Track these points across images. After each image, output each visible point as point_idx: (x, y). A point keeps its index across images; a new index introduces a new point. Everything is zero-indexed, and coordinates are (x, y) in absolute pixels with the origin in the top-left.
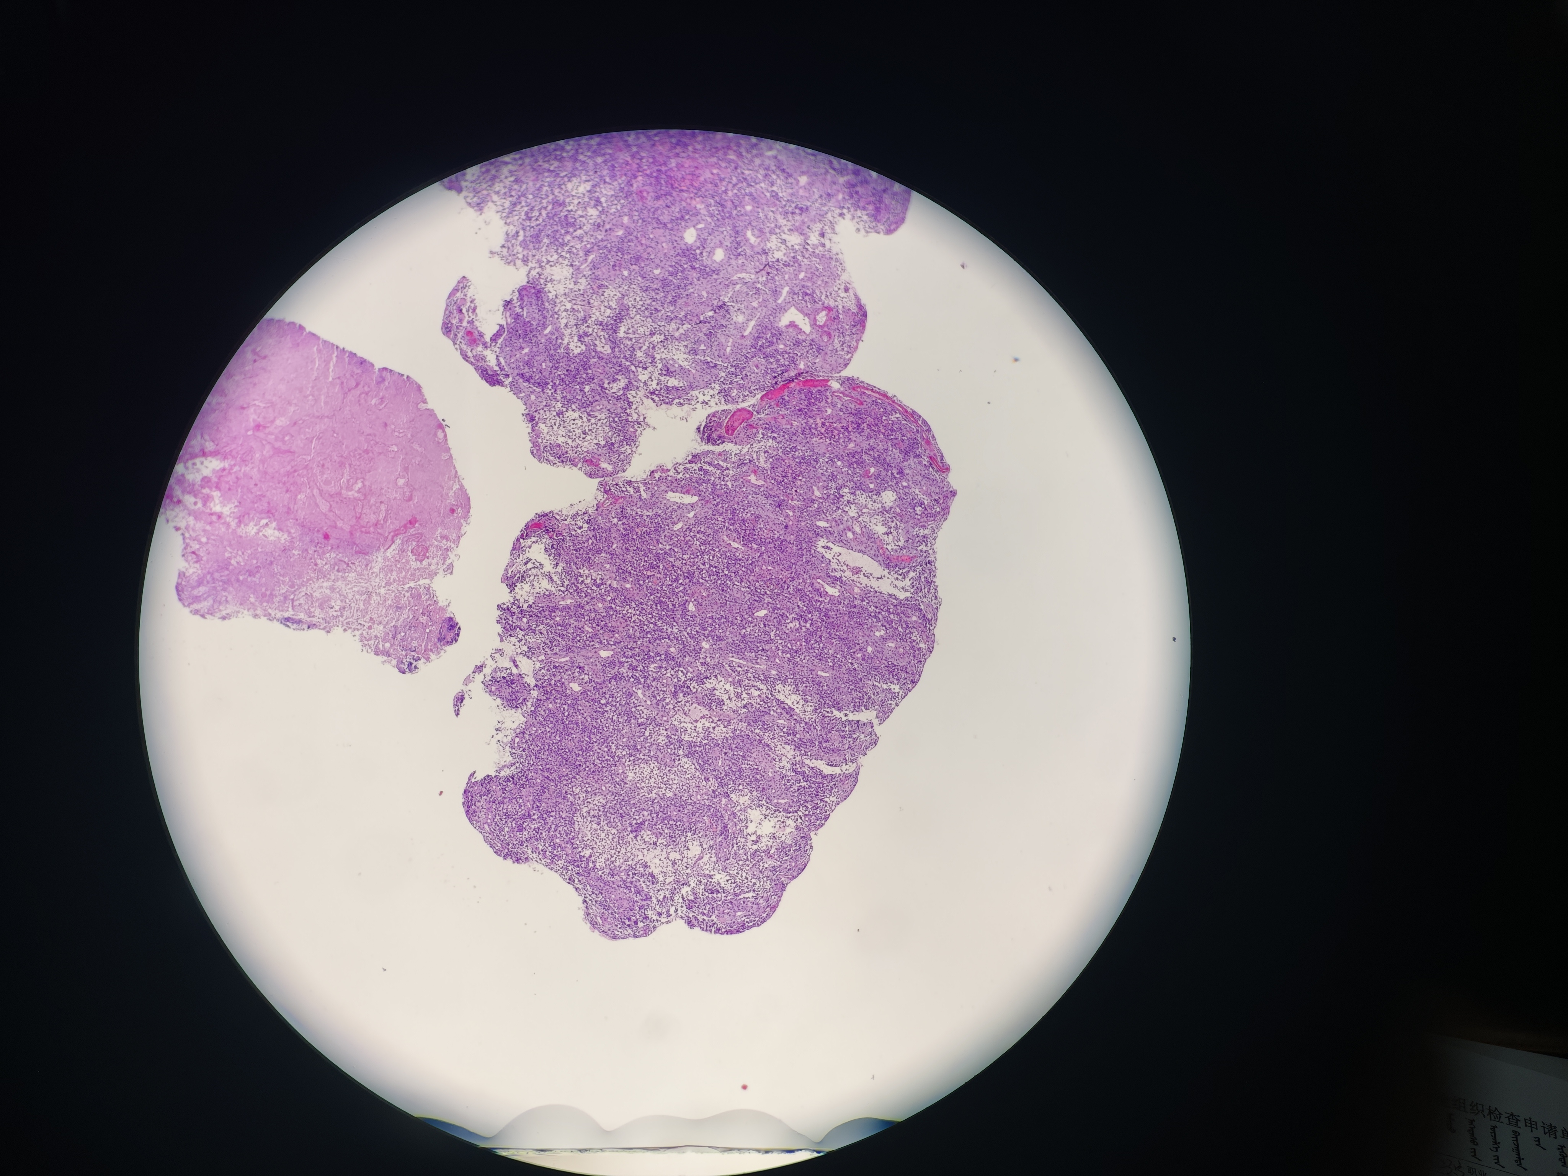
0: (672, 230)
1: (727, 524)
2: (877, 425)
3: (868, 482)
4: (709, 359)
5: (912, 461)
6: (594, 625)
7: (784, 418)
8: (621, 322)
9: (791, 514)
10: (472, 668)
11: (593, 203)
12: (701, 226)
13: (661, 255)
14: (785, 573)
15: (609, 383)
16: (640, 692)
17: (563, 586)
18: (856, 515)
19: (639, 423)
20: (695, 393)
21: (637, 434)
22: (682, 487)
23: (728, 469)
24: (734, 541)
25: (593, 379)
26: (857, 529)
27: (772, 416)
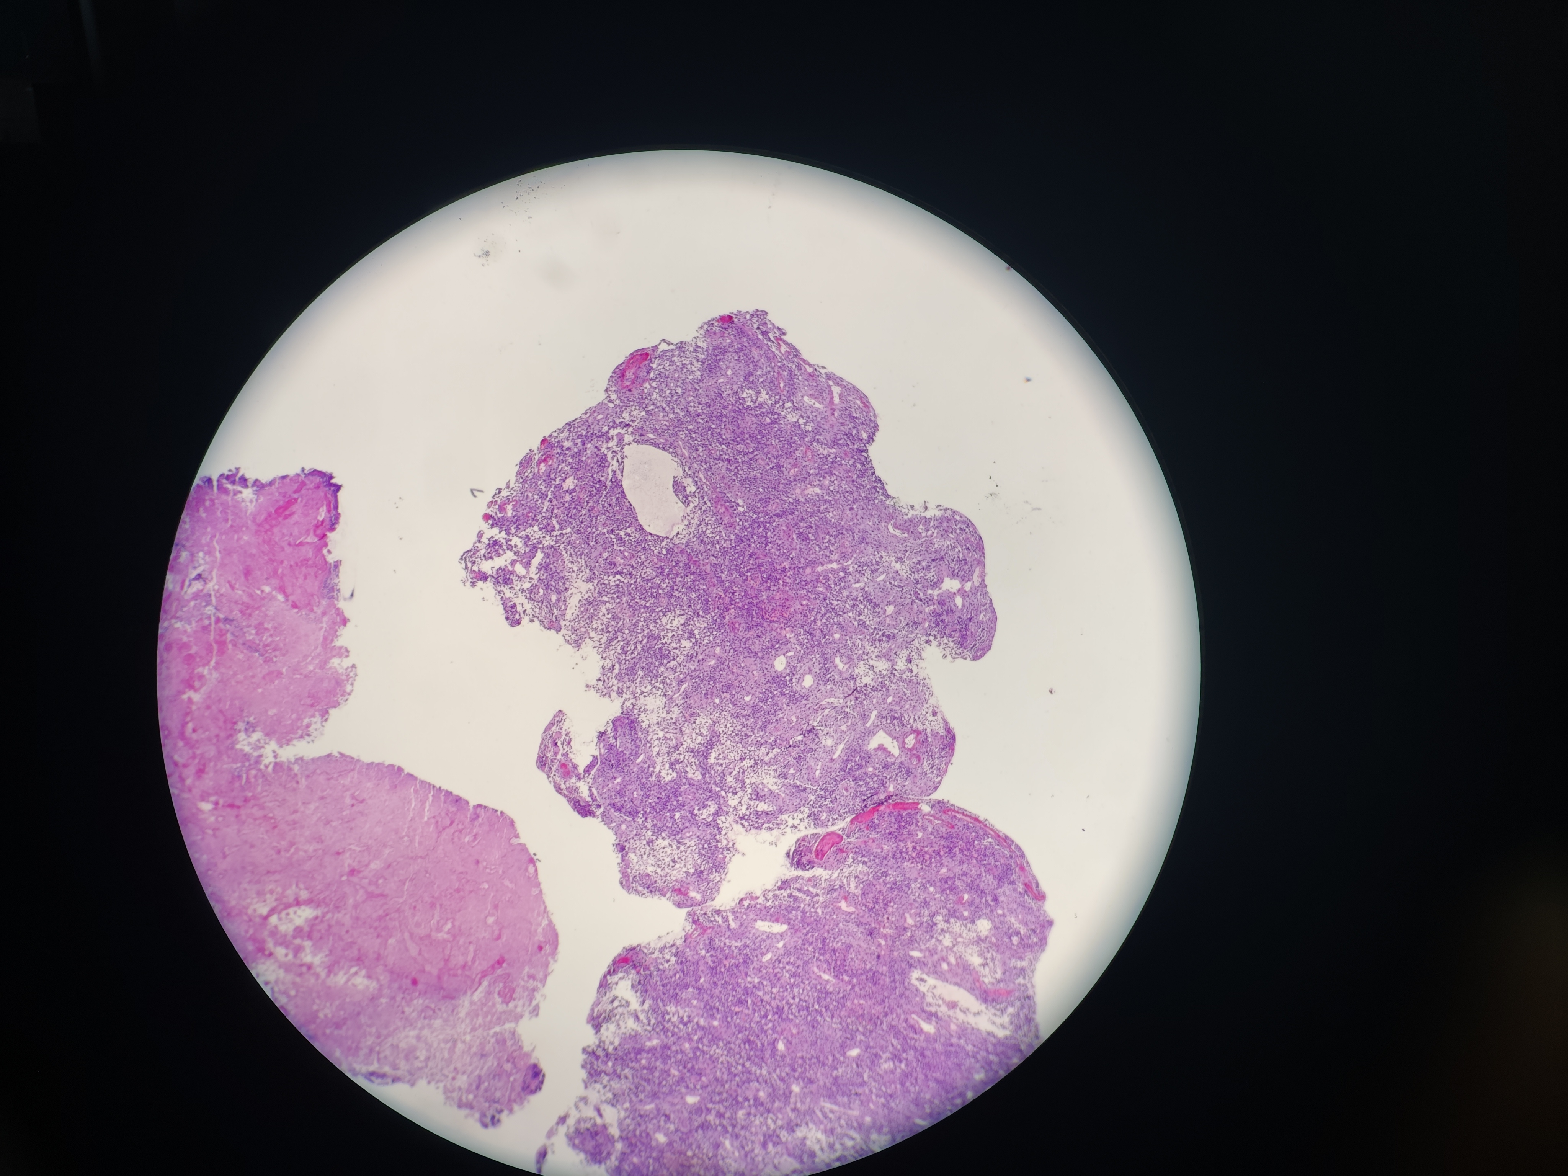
0: (762, 658)
1: (817, 955)
2: (969, 849)
3: (962, 909)
4: (798, 783)
5: (1006, 888)
6: (681, 1068)
7: (874, 841)
8: (711, 748)
9: (883, 942)
10: (555, 1119)
11: (686, 635)
12: (790, 654)
13: (751, 682)
14: (879, 1008)
15: (699, 810)
16: (727, 1143)
17: (649, 1024)
18: (950, 945)
19: (728, 849)
20: (784, 817)
21: (727, 860)
22: (771, 915)
23: (817, 895)
24: (824, 972)
25: (683, 806)
26: (952, 960)
27: (862, 840)
